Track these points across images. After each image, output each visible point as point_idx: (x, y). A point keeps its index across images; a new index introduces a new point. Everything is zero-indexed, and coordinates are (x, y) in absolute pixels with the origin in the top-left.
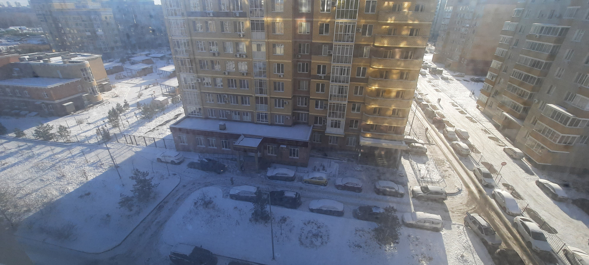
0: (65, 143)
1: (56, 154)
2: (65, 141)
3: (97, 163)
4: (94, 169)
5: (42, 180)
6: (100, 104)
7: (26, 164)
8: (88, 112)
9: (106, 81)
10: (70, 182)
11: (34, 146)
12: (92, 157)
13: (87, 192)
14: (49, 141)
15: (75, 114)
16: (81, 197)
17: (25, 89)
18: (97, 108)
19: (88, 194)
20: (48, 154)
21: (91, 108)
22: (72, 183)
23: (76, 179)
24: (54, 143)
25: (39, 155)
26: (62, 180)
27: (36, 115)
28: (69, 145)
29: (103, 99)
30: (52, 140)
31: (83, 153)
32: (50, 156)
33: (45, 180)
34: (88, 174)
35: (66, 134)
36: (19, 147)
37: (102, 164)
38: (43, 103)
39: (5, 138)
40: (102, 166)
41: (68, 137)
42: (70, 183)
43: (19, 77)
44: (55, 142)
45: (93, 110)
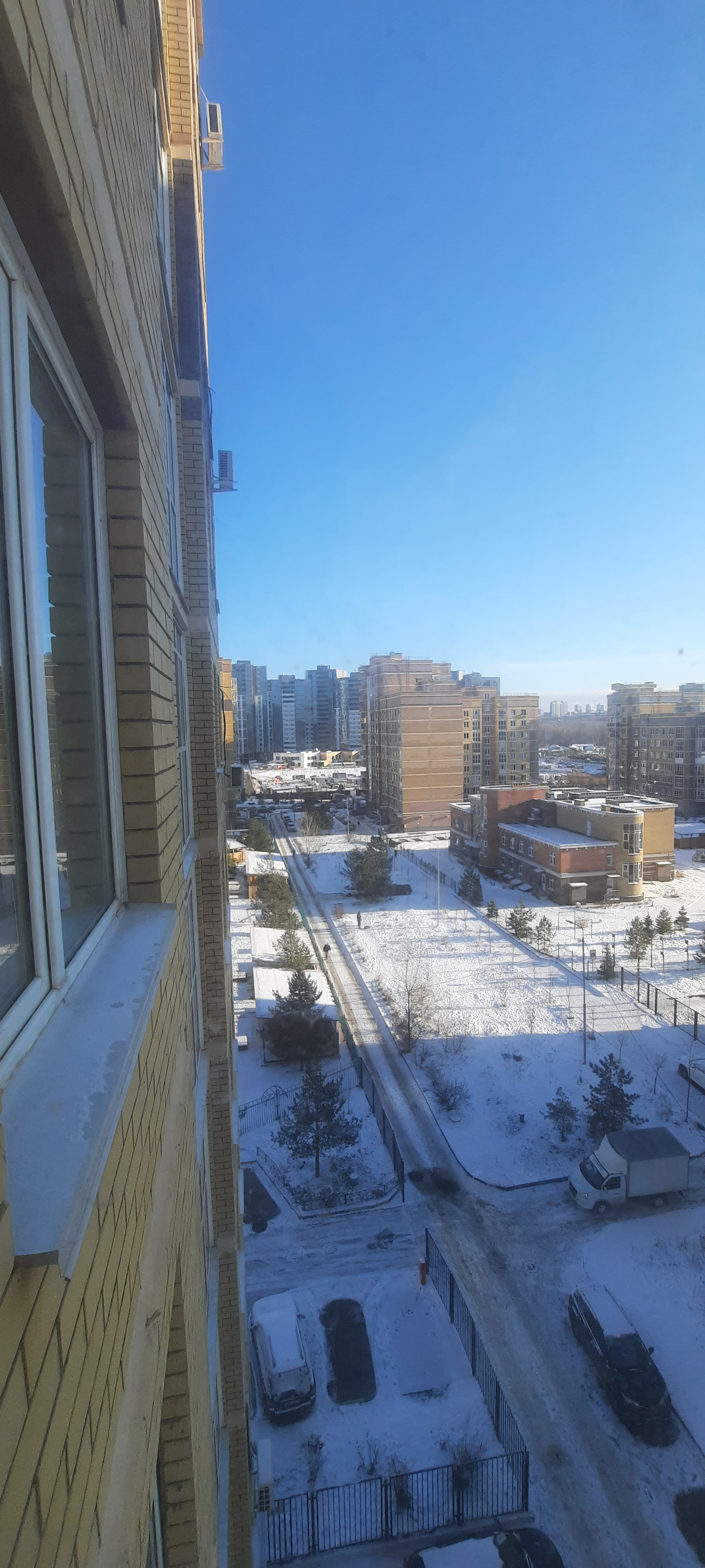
0: (538, 951)
1: (515, 964)
2: (540, 949)
3: (564, 1009)
4: (553, 1020)
5: (476, 997)
6: (632, 903)
7: (473, 962)
8: (605, 910)
9: (668, 858)
10: (507, 1022)
11: (498, 939)
12: (560, 996)
13: (518, 1054)
14: (519, 939)
15: (582, 906)
16: (506, 1056)
17: (532, 842)
18: (624, 908)
19: (518, 1058)
20: (509, 959)
21: (613, 905)
22: (508, 1025)
23: (518, 1020)
24: (524, 945)
25: (496, 954)
26: (499, 1012)
27: (528, 891)
28: (540, 957)
29: (643, 893)
30: (524, 940)
31: (553, 982)
32: (508, 964)
33: (480, 998)
34: (539, 1024)
35: (547, 936)
36: (481, 932)
37: (570, 1018)
38: (545, 872)
39: (474, 912)
40: (568, 1021)
41: (548, 943)
42: (506, 1024)
43: (534, 824)
44: (526, 943)
45: (614, 910)
